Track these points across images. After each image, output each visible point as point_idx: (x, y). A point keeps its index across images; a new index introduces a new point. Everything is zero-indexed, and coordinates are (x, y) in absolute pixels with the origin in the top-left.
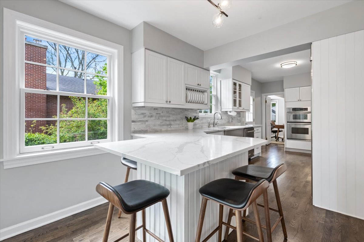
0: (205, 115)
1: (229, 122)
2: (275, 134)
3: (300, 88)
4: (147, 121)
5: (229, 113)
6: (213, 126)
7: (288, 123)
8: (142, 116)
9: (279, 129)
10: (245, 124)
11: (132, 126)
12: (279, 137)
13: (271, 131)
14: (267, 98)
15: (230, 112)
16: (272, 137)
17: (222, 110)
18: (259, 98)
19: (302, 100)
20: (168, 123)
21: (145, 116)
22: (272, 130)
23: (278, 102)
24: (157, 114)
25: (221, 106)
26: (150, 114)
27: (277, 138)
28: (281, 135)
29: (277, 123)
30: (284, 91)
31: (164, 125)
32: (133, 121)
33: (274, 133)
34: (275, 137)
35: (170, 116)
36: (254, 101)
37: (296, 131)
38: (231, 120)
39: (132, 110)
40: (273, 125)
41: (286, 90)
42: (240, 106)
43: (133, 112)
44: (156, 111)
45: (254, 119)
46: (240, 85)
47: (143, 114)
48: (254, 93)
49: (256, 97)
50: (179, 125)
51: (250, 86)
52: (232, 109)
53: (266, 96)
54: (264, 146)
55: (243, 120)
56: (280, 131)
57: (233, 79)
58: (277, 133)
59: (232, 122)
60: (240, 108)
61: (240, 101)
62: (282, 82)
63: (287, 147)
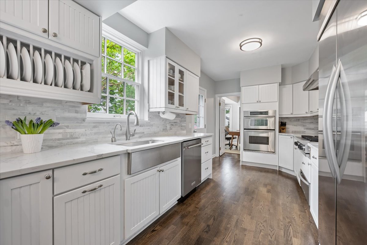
0: (113, 117)
1: (165, 130)
2: (229, 141)
3: (260, 86)
5: (162, 115)
6: (125, 137)
7: (245, 130)
9: (233, 136)
10: (193, 131)
12: (233, 145)
13: (224, 138)
14: (221, 100)
15: (164, 113)
16: (226, 145)
17: (151, 110)
18: (212, 99)
19: (261, 102)
22: (226, 137)
23: (231, 107)
25: (148, 103)
27: (231, 145)
28: (235, 142)
29: (231, 130)
30: (240, 92)
33: (227, 140)
34: (229, 144)
36: (205, 102)
37: (254, 140)
38: (168, 127)
40: (227, 132)
41: (243, 89)
42: (181, 104)
45: (205, 125)
46: (181, 73)
48: (206, 92)
49: (208, 97)
51: (198, 78)
52: (164, 109)
53: (220, 97)
54: (217, 157)
55: (190, 126)
56: (234, 138)
57: (167, 57)
58: (231, 140)
59: (171, 129)
60: (180, 107)
61: (181, 98)
62: (239, 80)
63: (244, 160)
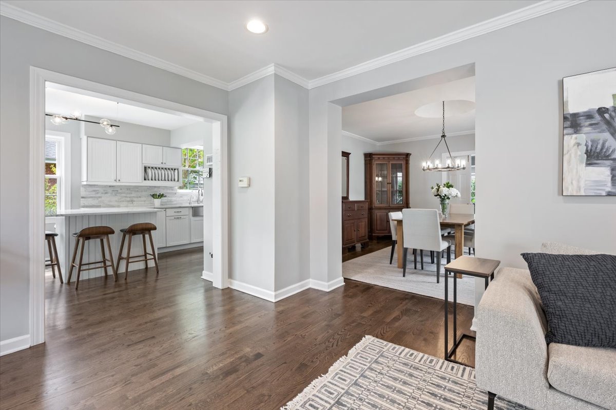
4: (100, 197)
8: (94, 193)
11: (81, 202)
20: (129, 199)
21: (98, 193)
24: (113, 191)
26: (104, 191)
31: (123, 201)
32: (82, 198)
35: (132, 193)
39: (81, 188)
43: (82, 189)
44: (112, 189)
47: (94, 191)
50: (145, 201)
